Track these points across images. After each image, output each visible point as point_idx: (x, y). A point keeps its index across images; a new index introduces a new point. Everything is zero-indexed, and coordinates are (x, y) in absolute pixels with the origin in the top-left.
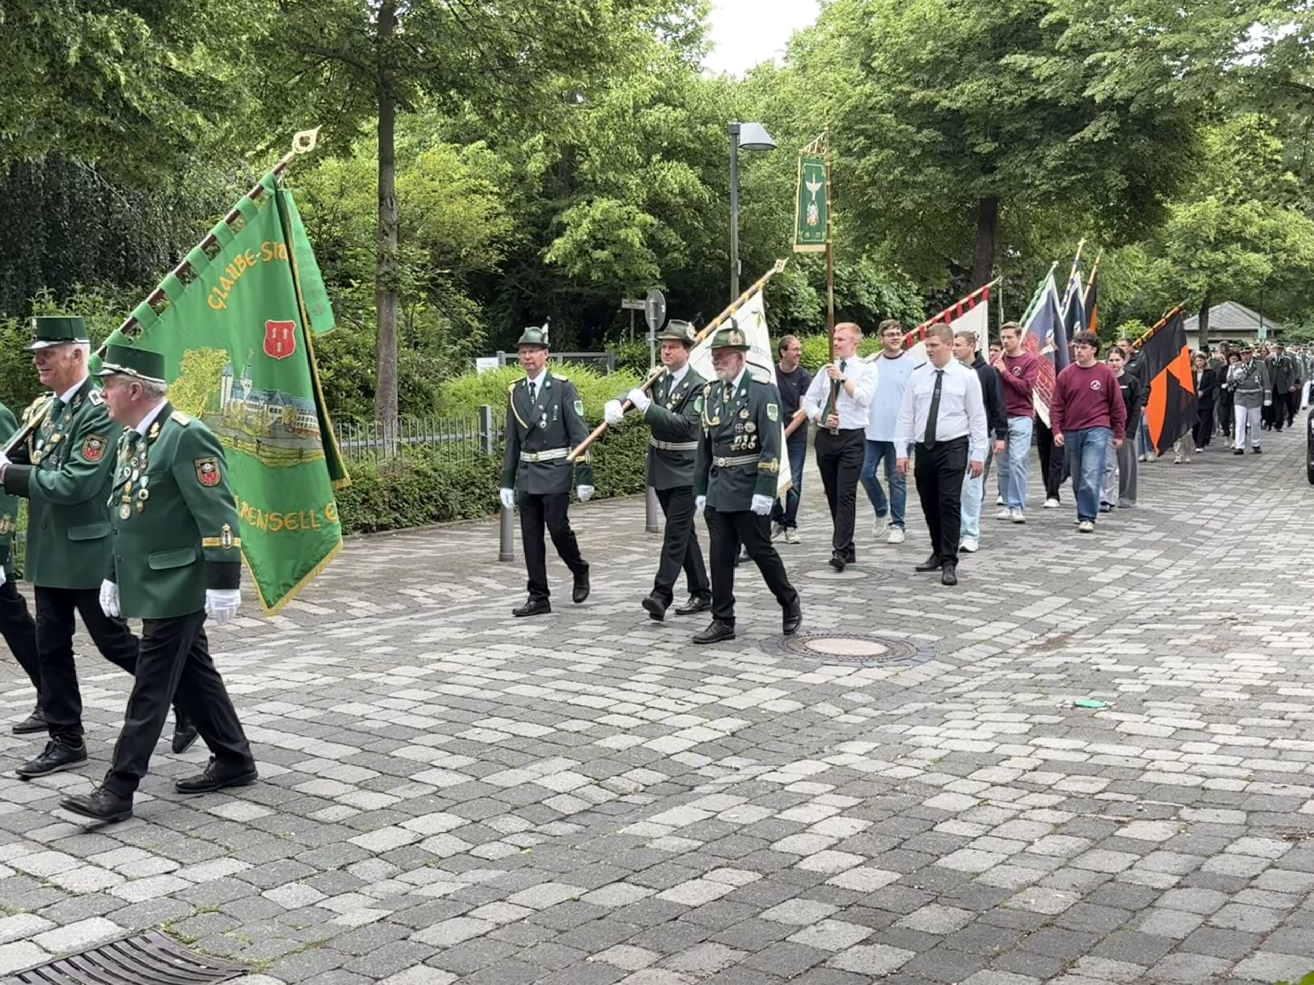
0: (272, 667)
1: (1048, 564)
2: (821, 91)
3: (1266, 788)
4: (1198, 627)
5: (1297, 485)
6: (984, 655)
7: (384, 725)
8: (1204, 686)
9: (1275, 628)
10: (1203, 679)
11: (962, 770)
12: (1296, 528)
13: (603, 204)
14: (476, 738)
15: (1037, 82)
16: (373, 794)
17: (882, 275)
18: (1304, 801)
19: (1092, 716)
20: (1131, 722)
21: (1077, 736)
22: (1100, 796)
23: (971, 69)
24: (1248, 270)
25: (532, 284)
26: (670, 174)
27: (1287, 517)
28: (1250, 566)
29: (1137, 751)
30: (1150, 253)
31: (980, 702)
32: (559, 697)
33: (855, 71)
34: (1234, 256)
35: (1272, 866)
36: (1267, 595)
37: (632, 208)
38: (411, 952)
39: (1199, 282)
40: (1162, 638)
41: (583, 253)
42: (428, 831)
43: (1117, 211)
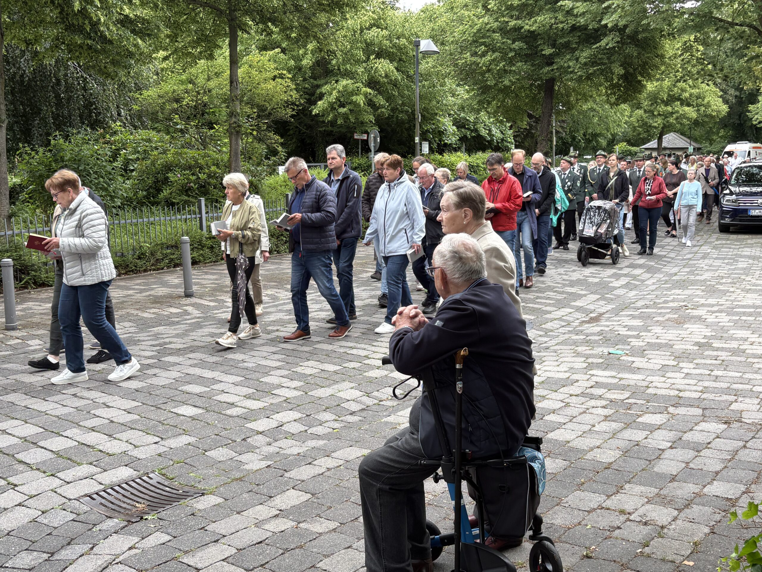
0: (191, 334)
1: (587, 277)
2: (461, 20)
3: (711, 396)
4: (669, 311)
5: (713, 233)
6: (558, 326)
7: (254, 365)
8: (674, 342)
9: (708, 311)
10: (674, 339)
11: (554, 387)
12: (714, 256)
13: (344, 82)
14: (303, 372)
15: (576, 16)
16: (254, 401)
17: (492, 120)
18: (732, 403)
19: (619, 359)
20: (639, 362)
21: (612, 370)
22: (627, 401)
23: (541, 9)
24: (684, 116)
25: (305, 125)
26: (380, 66)
27: (709, 251)
28: (692, 277)
29: (643, 377)
30: (632, 107)
31: (559, 351)
32: (342, 350)
33: (479, 10)
34: (676, 109)
35: (718, 437)
36: (703, 293)
37: (359, 84)
38: (286, 483)
39: (658, 122)
40: (649, 317)
41: (333, 109)
42: (285, 420)
43: (618, 86)
